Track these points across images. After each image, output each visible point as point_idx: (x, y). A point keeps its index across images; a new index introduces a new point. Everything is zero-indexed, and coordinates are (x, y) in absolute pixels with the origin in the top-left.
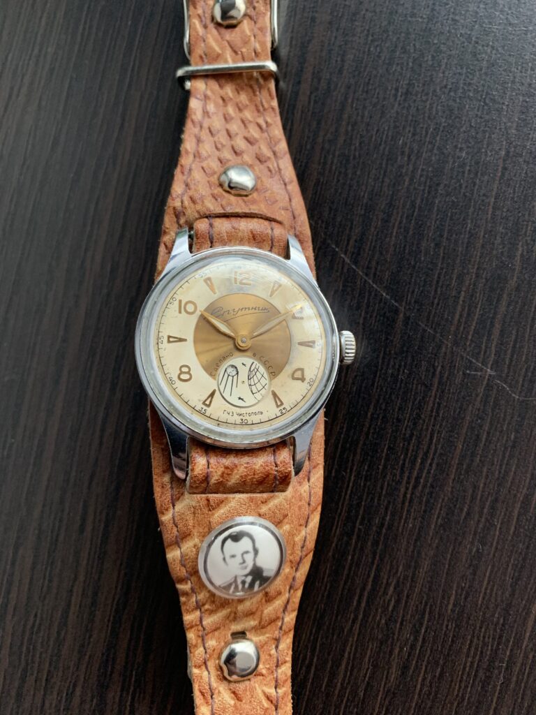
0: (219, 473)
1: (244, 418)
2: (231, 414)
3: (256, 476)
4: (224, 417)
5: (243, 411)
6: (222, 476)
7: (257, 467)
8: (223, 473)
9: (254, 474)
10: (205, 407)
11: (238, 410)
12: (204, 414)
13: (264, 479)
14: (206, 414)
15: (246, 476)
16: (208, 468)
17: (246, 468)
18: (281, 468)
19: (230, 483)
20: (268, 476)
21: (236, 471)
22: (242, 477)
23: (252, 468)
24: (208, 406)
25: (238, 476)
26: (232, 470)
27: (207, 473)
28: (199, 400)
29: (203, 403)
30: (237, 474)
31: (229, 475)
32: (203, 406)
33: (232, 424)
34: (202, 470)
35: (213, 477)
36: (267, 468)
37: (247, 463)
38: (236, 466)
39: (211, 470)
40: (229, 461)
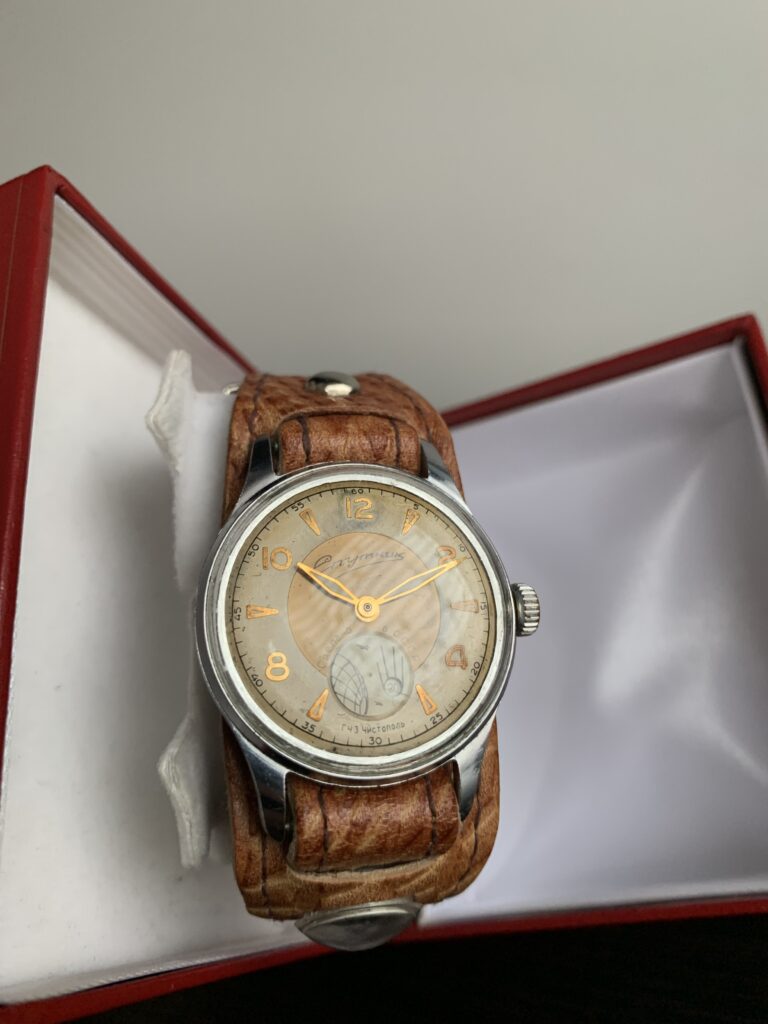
0: (343, 834)
1: (375, 736)
2: (354, 730)
3: (402, 835)
4: (343, 735)
6: (348, 839)
7: (403, 820)
8: (349, 833)
9: (399, 832)
10: (311, 722)
11: (366, 723)
12: (310, 733)
13: (415, 836)
14: (315, 733)
15: (385, 834)
16: (326, 827)
17: (385, 822)
18: (442, 819)
19: (359, 848)
20: (420, 832)
21: (369, 829)
22: (379, 837)
23: (394, 822)
24: (316, 720)
25: (373, 837)
26: (364, 828)
27: (325, 835)
28: (302, 710)
29: (308, 715)
30: (372, 833)
31: (358, 835)
32: (309, 720)
33: (357, 746)
34: (315, 831)
35: (333, 840)
36: (419, 820)
37: (387, 814)
38: (369, 820)
39: (330, 829)
40: (358, 813)
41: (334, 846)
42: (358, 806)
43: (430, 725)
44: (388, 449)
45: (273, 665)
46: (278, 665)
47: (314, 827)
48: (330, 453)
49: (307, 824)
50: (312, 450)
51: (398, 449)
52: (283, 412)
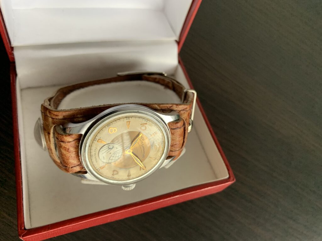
0: (66, 146)
1: (94, 156)
2: (95, 151)
3: (66, 160)
4: (93, 148)
5: (97, 155)
6: (64, 147)
7: (70, 160)
8: (66, 148)
9: (67, 159)
10: (97, 140)
11: (97, 153)
12: (94, 140)
13: (65, 162)
14: (94, 141)
15: (66, 156)
16: (68, 142)
17: (69, 156)
18: (70, 169)
19: (62, 149)
20: (66, 164)
21: (67, 152)
22: (65, 155)
23: (69, 158)
24: (98, 141)
25: (65, 153)
26: (67, 151)
27: (65, 142)
28: (100, 138)
29: (99, 139)
30: (66, 153)
31: (65, 150)
32: (98, 139)
33: (91, 151)
34: (66, 140)
35: (64, 144)
36: (70, 164)
37: (71, 157)
38: (70, 153)
39: (67, 143)
40: (72, 149)
41: (62, 144)
42: (74, 149)
43: (97, 168)
44: (174, 148)
45: (113, 129)
46: (113, 130)
47: (67, 139)
48: (174, 134)
49: (68, 138)
50: (175, 130)
51: (174, 151)
52: (186, 120)
